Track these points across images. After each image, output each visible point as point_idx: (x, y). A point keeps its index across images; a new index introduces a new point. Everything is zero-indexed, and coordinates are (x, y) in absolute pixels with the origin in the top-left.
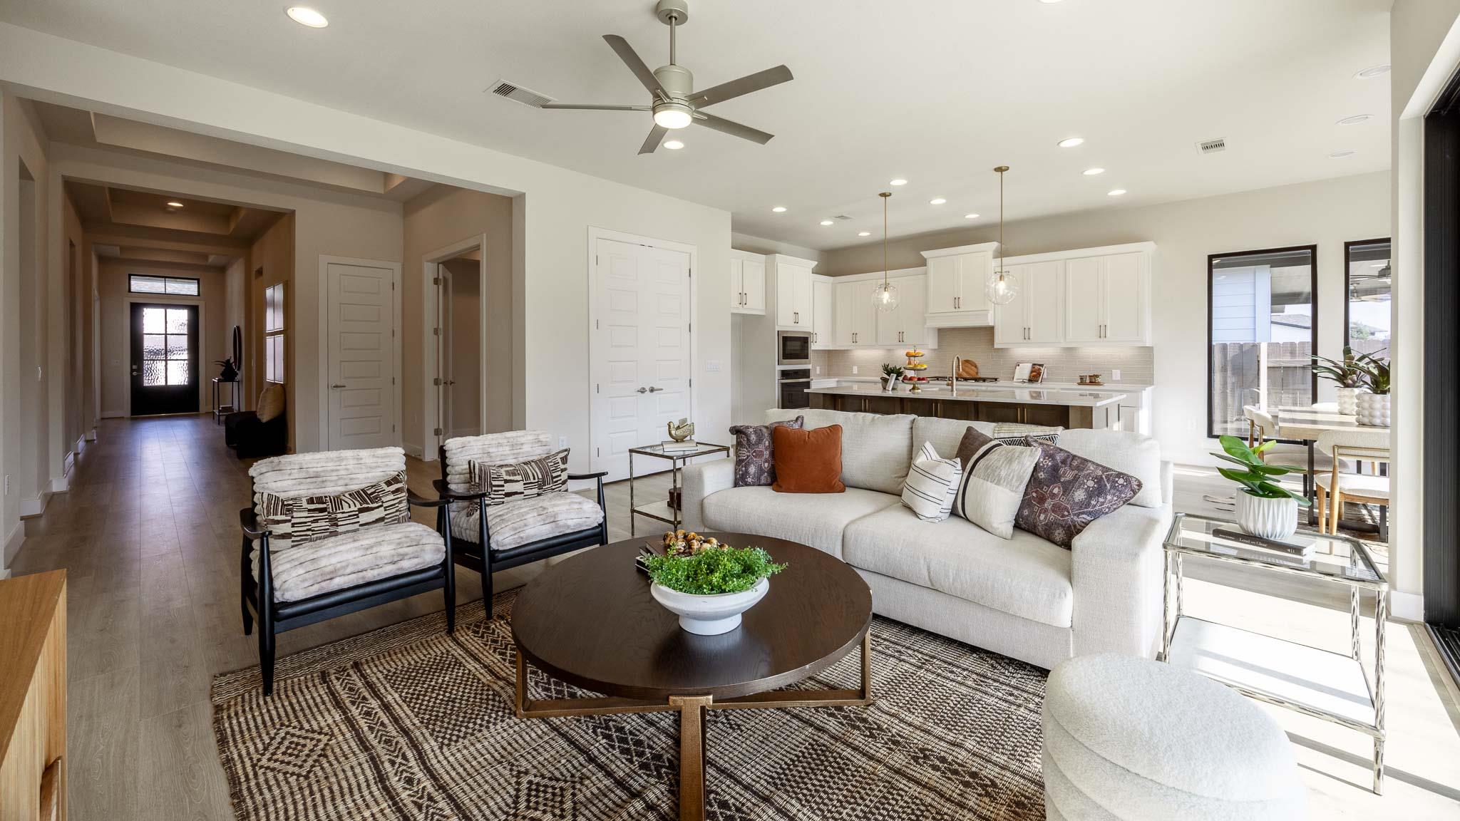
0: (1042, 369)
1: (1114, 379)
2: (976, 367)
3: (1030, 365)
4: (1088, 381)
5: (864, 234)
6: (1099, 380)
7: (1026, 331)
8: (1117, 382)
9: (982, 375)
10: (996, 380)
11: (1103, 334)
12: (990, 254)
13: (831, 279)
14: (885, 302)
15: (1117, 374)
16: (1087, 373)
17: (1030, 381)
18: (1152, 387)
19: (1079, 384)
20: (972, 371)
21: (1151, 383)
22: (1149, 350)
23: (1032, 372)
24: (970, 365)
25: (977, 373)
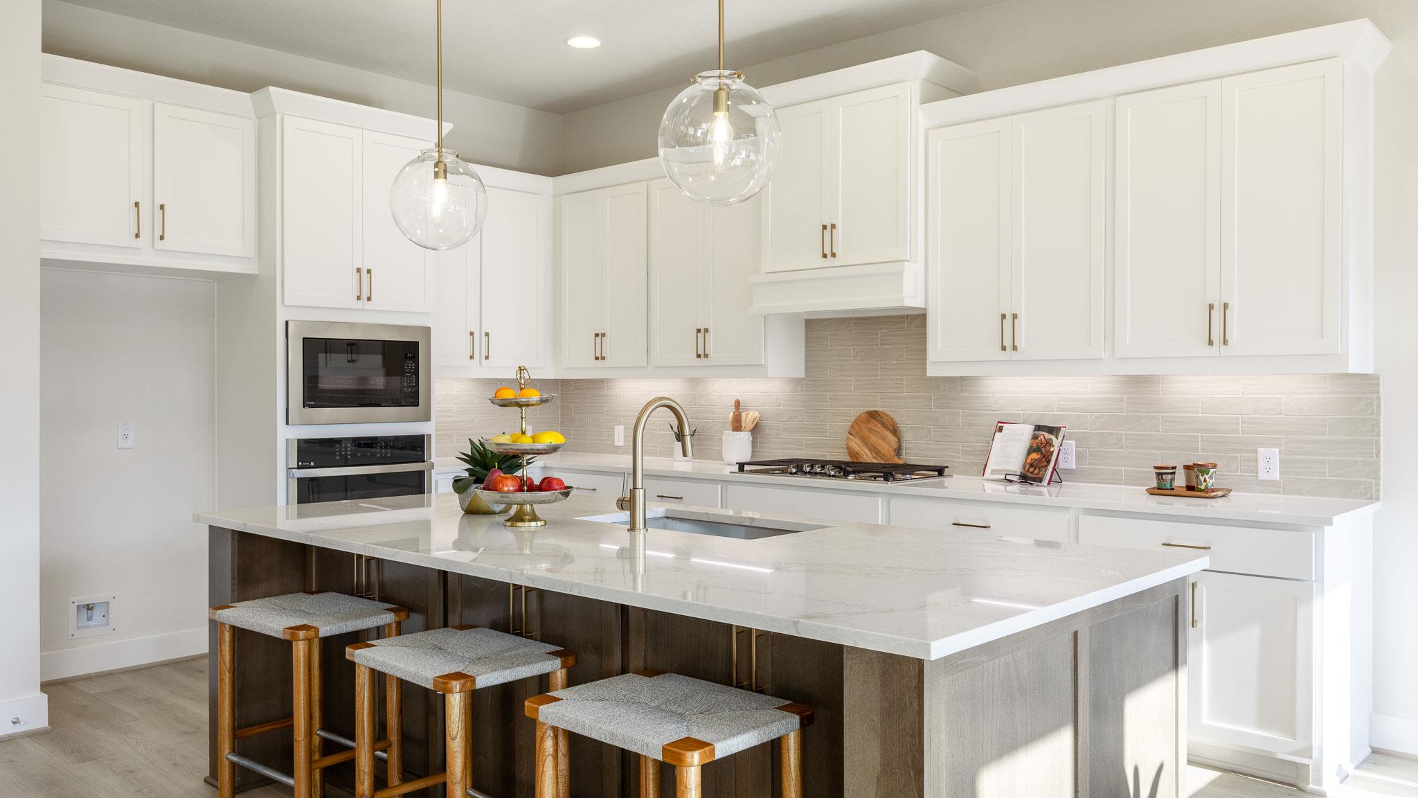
0: (1056, 442)
1: (1262, 475)
2: (895, 432)
3: (1028, 430)
4: (1180, 481)
5: (584, 42)
6: (1210, 481)
7: (1008, 322)
8: (1269, 486)
9: (910, 457)
10: (940, 471)
11: (1217, 336)
12: (914, 88)
13: (545, 183)
14: (436, 212)
15: (1270, 463)
16: (1179, 460)
17: (1025, 478)
18: (1376, 506)
19: (1152, 492)
20: (886, 445)
21: (1370, 495)
22: (1365, 387)
23: (1031, 450)
24: (879, 427)
25: (898, 451)
